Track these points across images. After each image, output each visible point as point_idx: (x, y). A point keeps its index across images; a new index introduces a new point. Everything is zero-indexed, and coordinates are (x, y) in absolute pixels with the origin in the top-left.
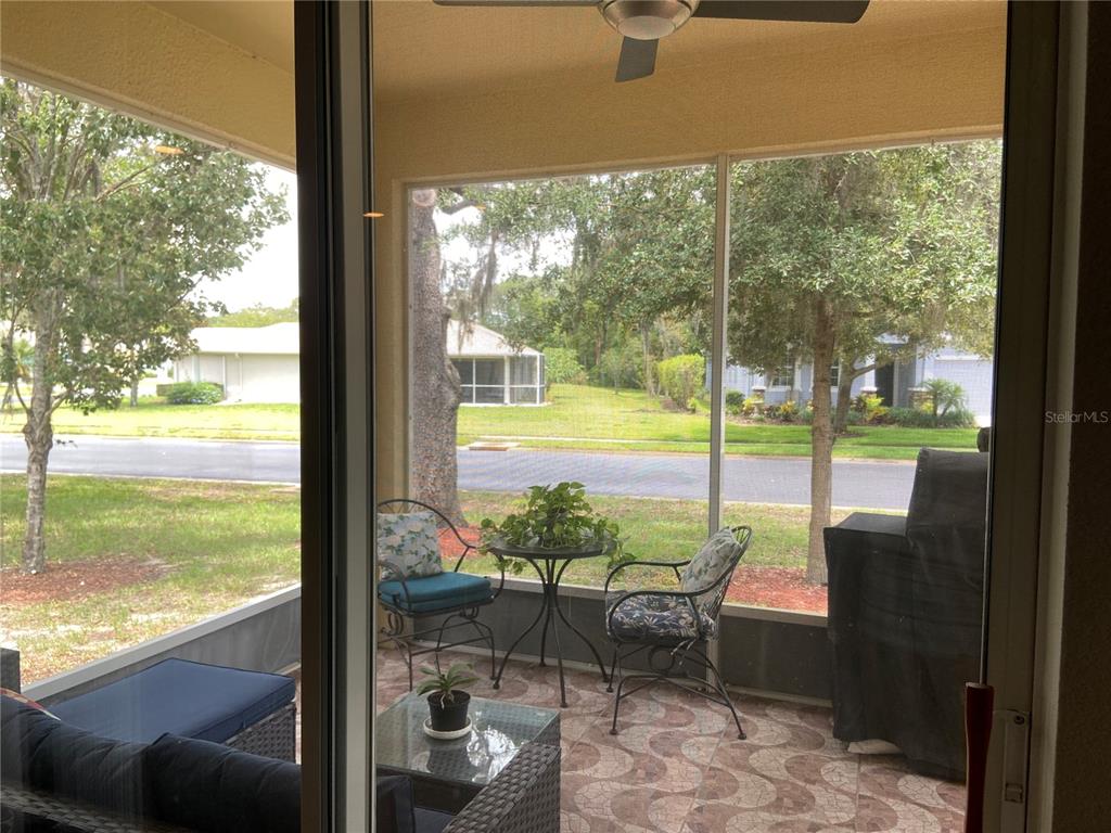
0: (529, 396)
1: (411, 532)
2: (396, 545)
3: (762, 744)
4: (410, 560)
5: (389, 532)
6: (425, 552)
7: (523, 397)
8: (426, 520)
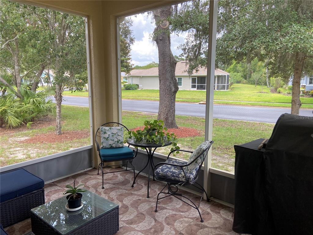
0: (223, 88)
1: (112, 133)
2: (106, 137)
3: (208, 226)
4: (111, 142)
5: (105, 133)
6: (116, 140)
7: (222, 88)
8: (119, 130)
